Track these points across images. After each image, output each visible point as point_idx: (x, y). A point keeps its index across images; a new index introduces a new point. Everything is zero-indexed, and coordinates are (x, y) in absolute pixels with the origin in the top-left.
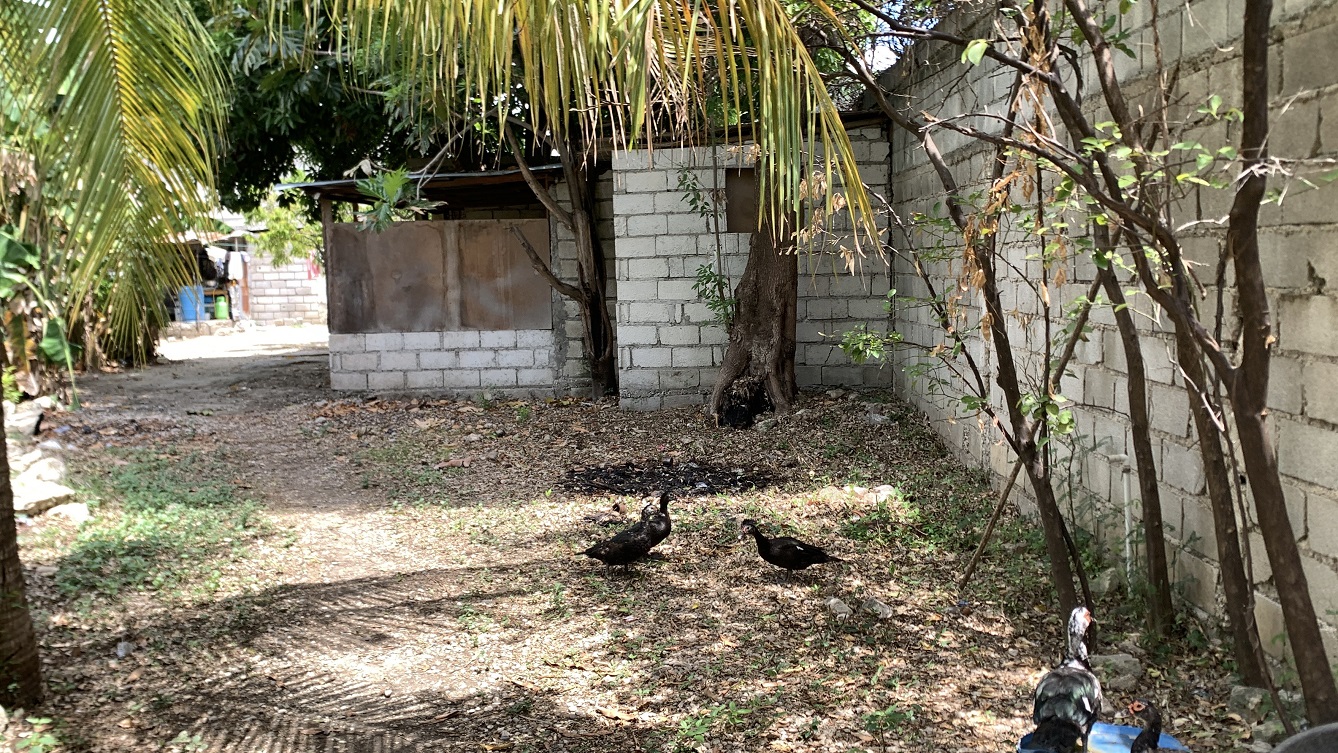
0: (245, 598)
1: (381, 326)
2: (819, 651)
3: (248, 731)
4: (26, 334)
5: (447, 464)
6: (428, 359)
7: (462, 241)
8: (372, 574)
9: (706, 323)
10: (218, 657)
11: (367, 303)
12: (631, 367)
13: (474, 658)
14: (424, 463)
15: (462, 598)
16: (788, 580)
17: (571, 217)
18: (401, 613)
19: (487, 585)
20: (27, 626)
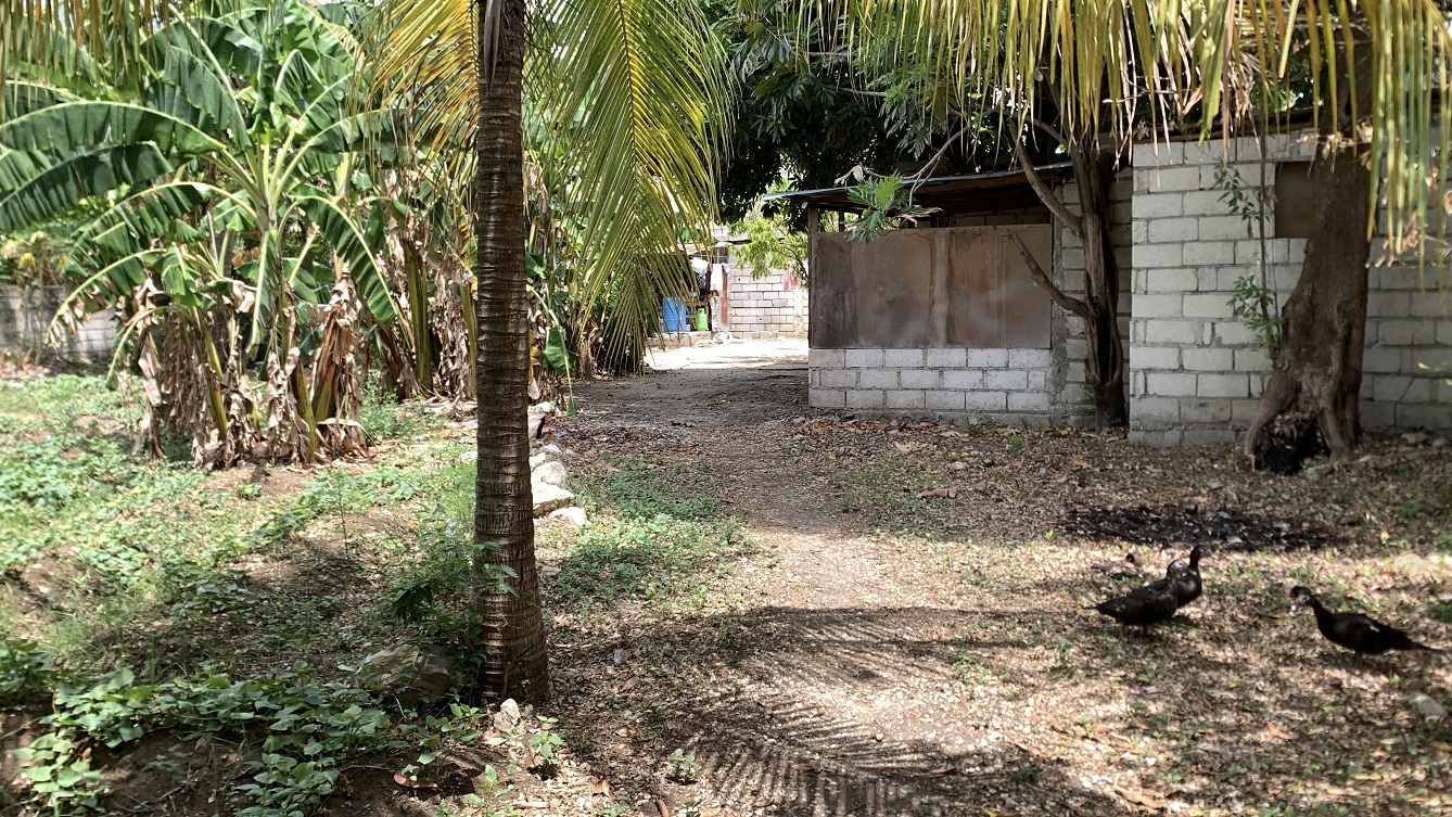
0: (731, 616)
1: (863, 341)
2: (1401, 757)
3: (738, 757)
4: (531, 341)
5: (931, 493)
6: (909, 378)
7: (953, 250)
8: (856, 604)
9: (1243, 346)
10: (707, 675)
11: (849, 318)
12: (1146, 394)
13: (971, 711)
14: (906, 490)
15: (952, 643)
16: (1357, 665)
17: (1079, 222)
18: (889, 650)
19: (981, 632)
20: (539, 624)
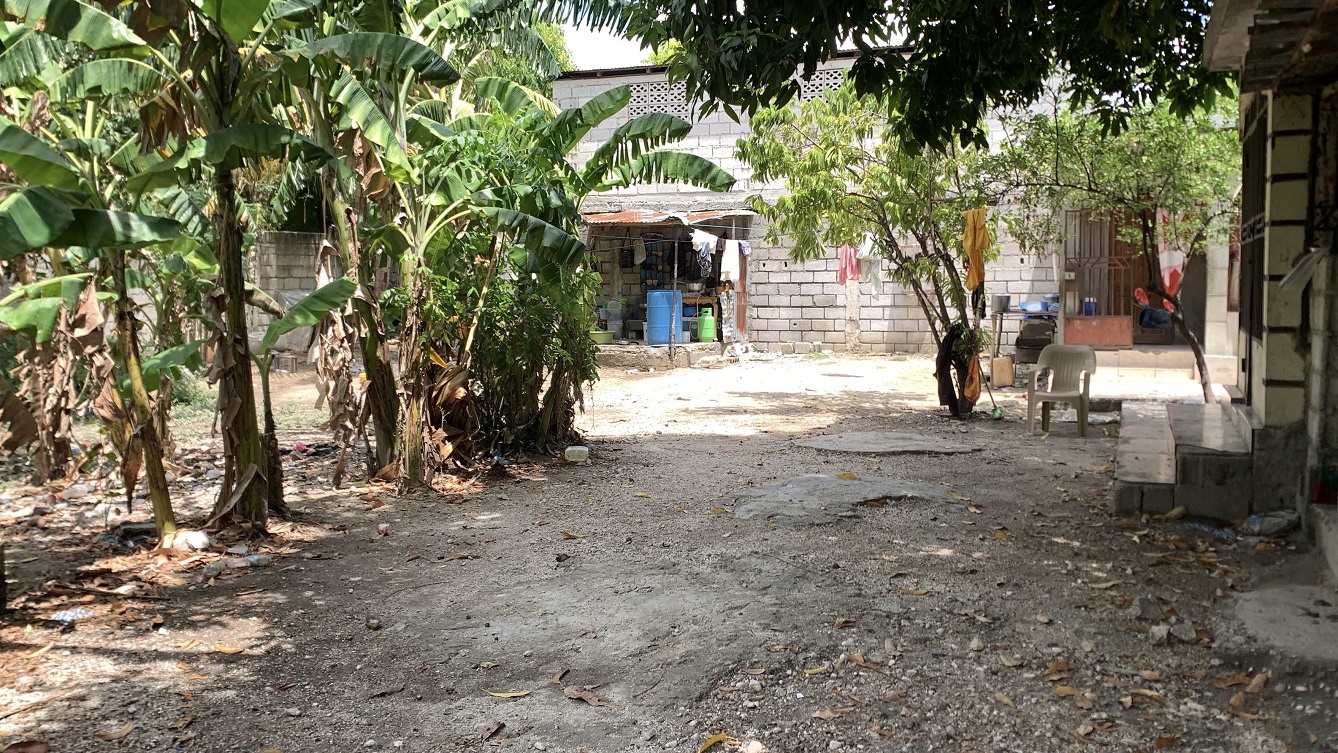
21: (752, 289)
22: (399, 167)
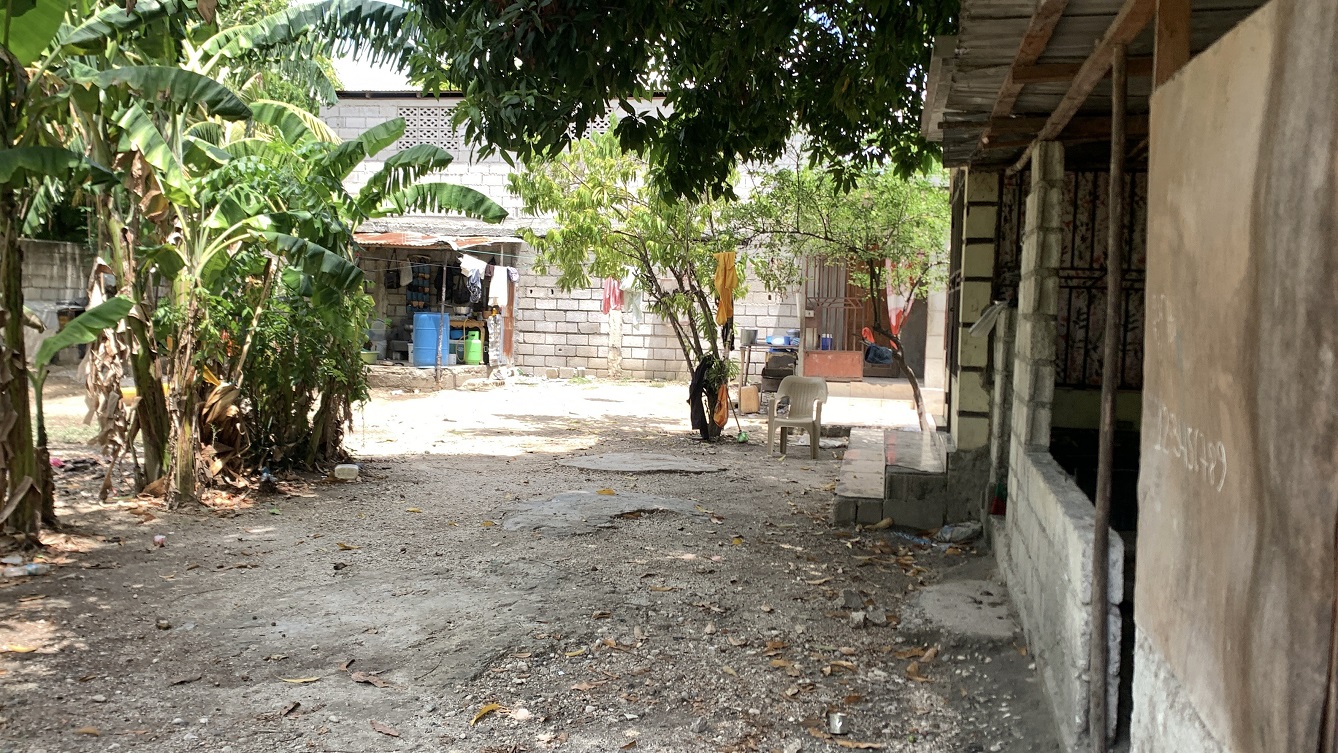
21: (519, 314)
22: (179, 190)
